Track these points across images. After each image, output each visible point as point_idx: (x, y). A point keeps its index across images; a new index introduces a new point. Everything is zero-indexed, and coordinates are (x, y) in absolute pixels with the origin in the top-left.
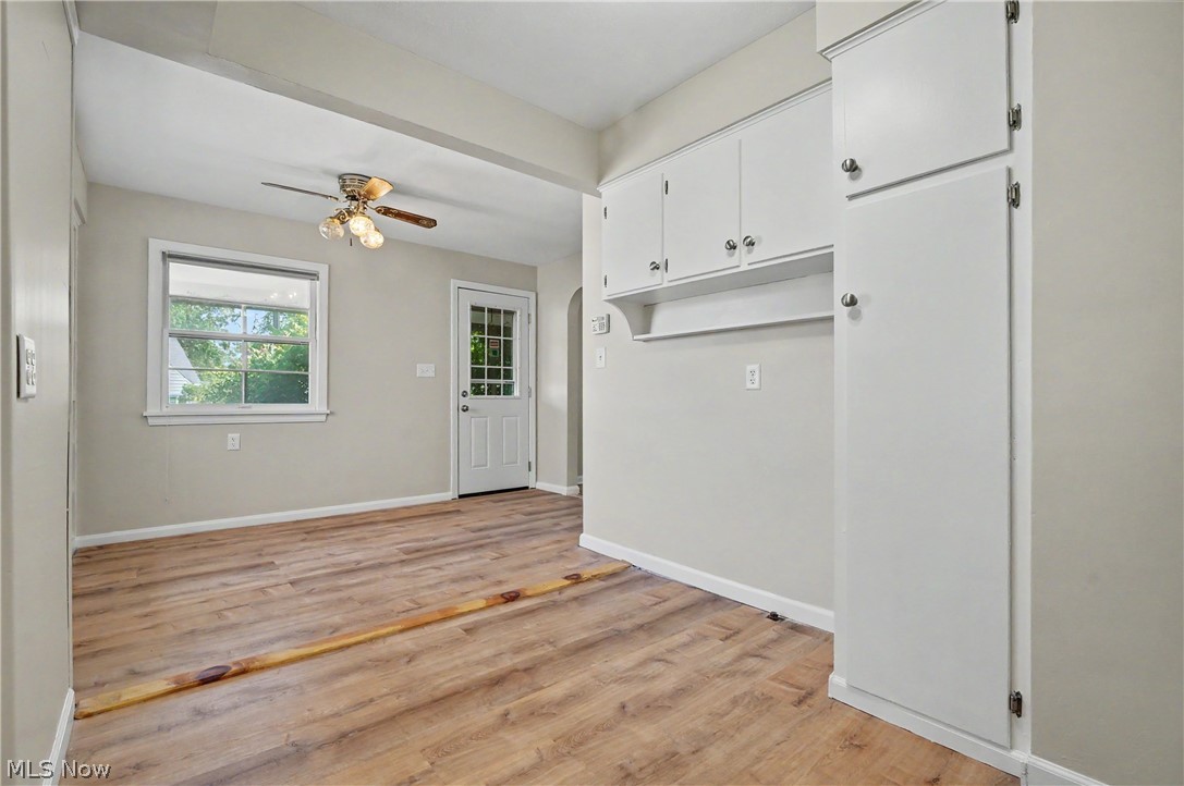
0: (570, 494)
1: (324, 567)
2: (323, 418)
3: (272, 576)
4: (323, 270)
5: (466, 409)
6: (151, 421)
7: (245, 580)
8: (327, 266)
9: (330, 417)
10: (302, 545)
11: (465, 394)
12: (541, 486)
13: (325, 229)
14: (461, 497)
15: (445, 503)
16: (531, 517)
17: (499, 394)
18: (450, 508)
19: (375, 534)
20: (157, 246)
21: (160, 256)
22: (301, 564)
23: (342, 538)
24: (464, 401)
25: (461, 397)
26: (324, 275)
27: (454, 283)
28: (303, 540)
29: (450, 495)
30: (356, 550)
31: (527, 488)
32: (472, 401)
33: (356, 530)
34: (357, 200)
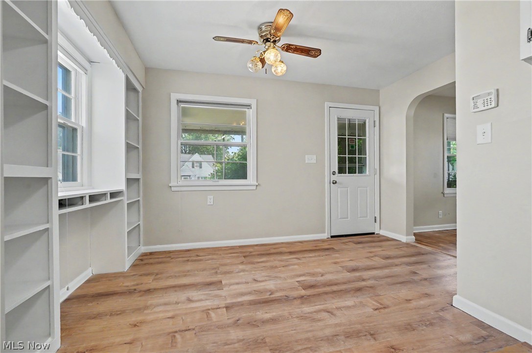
0: (409, 241)
1: (250, 293)
2: (254, 188)
3: (217, 296)
4: (253, 103)
5: (335, 183)
6: (173, 189)
7: (202, 297)
8: (256, 100)
9: (258, 187)
10: (241, 267)
11: (334, 173)
12: (382, 232)
13: (250, 65)
14: (332, 237)
15: (323, 241)
16: (390, 261)
17: (355, 173)
18: (326, 246)
19: (283, 263)
20: (175, 97)
21: (176, 102)
22: (236, 287)
23: (263, 264)
24: (334, 178)
25: (332, 175)
26: (254, 106)
27: (327, 104)
28: (242, 263)
29: (325, 236)
30: (270, 278)
31: (374, 233)
32: (338, 177)
33: (272, 258)
34: (269, 41)
